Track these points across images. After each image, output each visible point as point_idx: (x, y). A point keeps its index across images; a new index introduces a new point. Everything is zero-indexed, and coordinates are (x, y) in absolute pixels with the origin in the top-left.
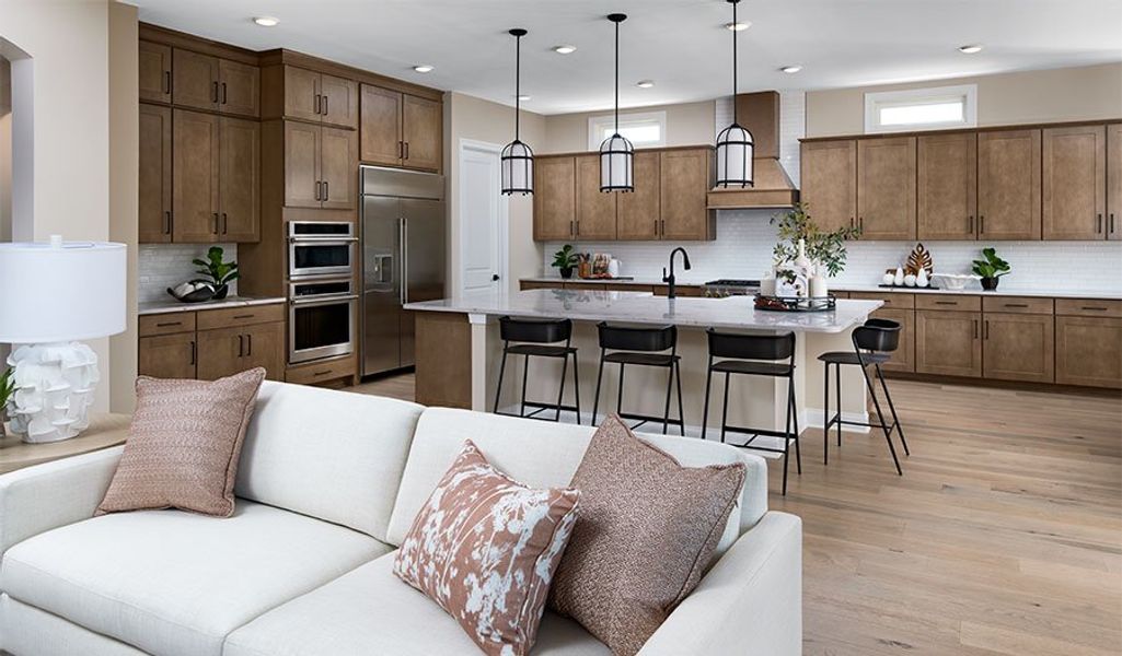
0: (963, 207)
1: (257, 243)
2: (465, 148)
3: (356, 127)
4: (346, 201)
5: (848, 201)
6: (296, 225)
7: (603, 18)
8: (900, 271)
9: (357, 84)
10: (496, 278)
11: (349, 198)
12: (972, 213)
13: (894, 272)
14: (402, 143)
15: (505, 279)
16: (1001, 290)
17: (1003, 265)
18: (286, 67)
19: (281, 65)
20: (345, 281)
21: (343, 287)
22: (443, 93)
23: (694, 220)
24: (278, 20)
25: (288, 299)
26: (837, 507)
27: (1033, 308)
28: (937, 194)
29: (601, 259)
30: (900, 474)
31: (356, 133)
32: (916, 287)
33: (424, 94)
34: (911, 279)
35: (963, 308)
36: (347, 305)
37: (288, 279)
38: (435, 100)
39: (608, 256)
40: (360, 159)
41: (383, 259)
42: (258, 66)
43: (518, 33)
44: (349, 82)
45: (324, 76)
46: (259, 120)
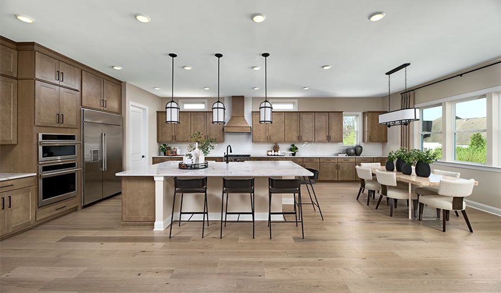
0: (296, 133)
1: (16, 145)
2: (132, 105)
3: (80, 90)
4: (75, 124)
5: (266, 131)
6: (43, 136)
7: (212, 55)
8: (273, 151)
9: (80, 70)
10: (143, 157)
11: (76, 123)
12: (299, 135)
13: (271, 151)
14: (103, 100)
15: (147, 157)
16: (296, 156)
17: (297, 149)
18: (36, 52)
19: (33, 52)
20: (74, 162)
21: (72, 165)
22: (122, 82)
23: (218, 135)
24: (34, 20)
25: (38, 174)
26: (325, 240)
27: (315, 160)
28: (290, 129)
29: (175, 149)
30: (323, 220)
31: (80, 92)
32: (278, 155)
33: (114, 81)
34: (276, 153)
35: (298, 161)
36: (74, 174)
37: (38, 163)
38: (119, 85)
39: (177, 148)
40: (81, 105)
41: (94, 151)
42: (17, 50)
43: (173, 55)
44: (76, 69)
45: (61, 63)
46: (17, 79)
